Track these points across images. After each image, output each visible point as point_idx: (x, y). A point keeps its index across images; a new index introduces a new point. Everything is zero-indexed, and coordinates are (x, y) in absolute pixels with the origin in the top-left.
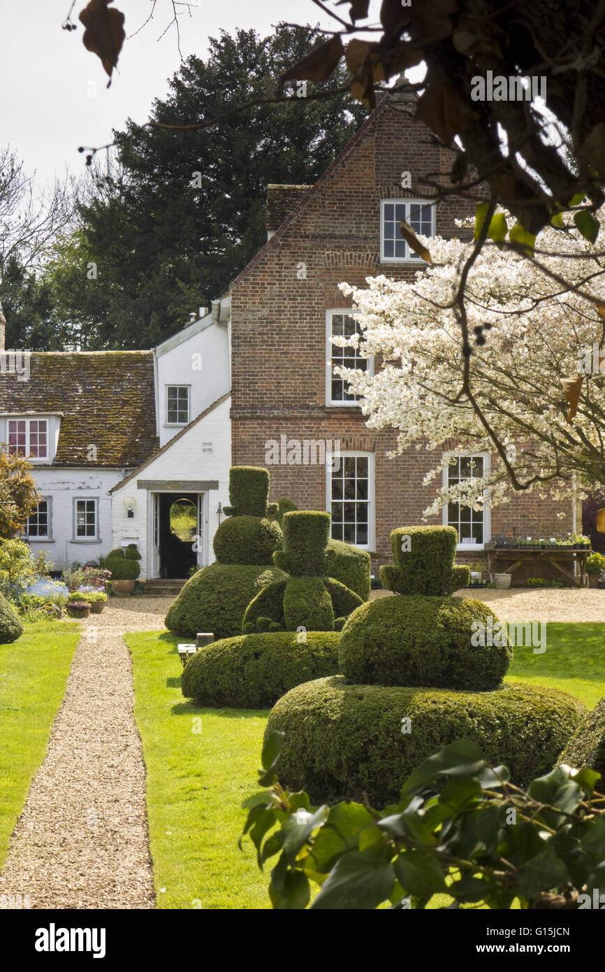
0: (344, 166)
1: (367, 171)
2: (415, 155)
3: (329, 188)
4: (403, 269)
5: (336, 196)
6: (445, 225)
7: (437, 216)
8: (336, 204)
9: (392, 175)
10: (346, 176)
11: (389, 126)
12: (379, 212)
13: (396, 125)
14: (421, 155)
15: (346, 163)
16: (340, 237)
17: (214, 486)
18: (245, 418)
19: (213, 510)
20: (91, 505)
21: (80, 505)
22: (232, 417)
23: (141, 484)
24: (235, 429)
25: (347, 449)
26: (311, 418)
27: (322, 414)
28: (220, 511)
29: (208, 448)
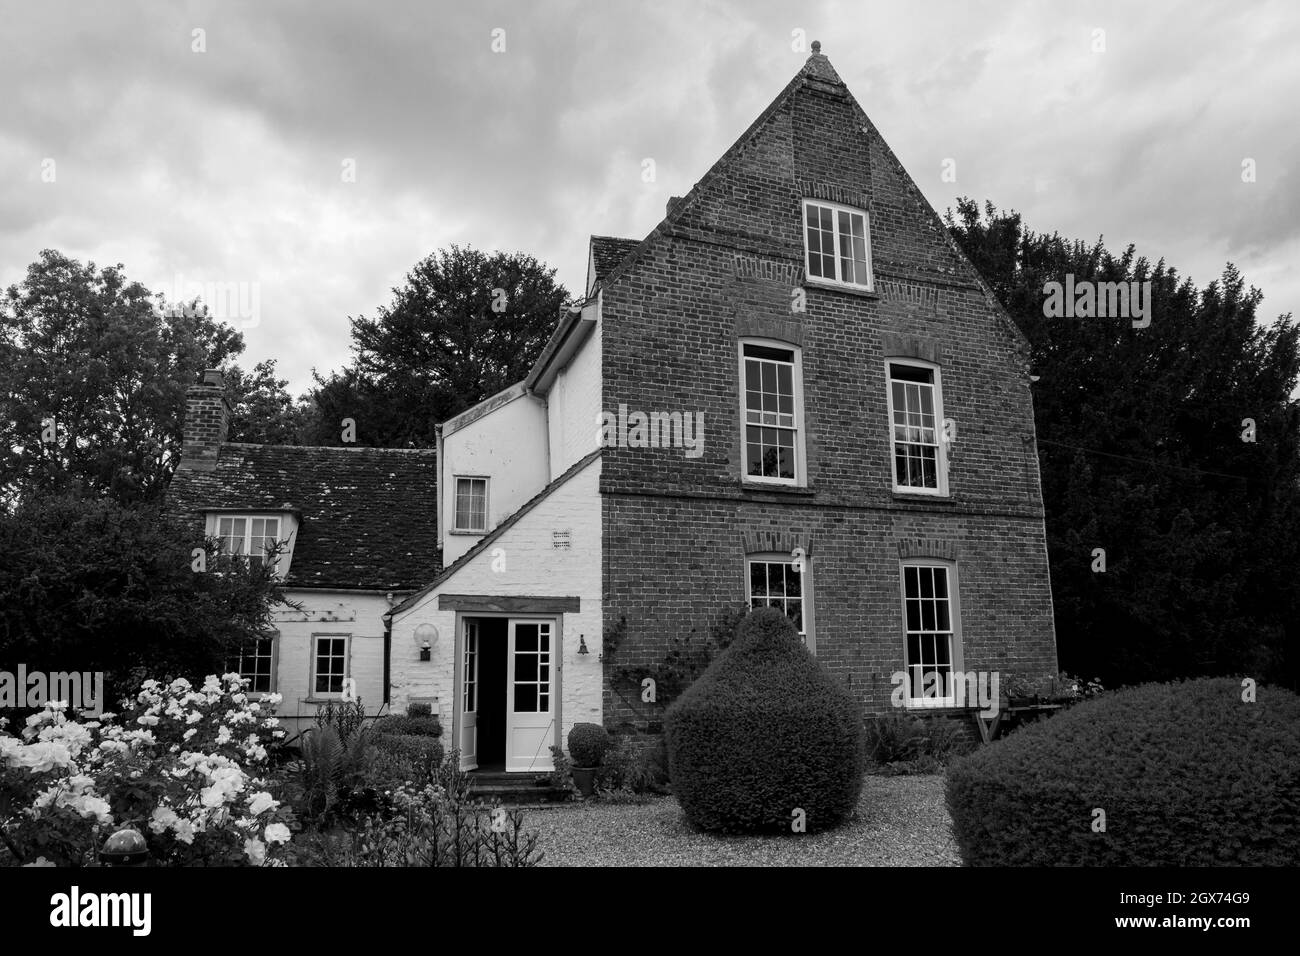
0: (755, 145)
1: (783, 157)
2: (841, 149)
3: (736, 169)
4: (836, 294)
5: (746, 181)
6: (882, 244)
7: (872, 232)
9: (815, 169)
10: (758, 158)
11: (807, 106)
12: (800, 213)
13: (816, 107)
14: (848, 150)
15: (757, 141)
16: (754, 238)
17: (572, 604)
18: (625, 494)
19: (571, 647)
20: (339, 646)
21: (323, 646)
22: (603, 492)
23: (445, 602)
24: (607, 510)
25: (774, 552)
26: (723, 500)
27: (738, 495)
28: (583, 650)
29: (562, 541)
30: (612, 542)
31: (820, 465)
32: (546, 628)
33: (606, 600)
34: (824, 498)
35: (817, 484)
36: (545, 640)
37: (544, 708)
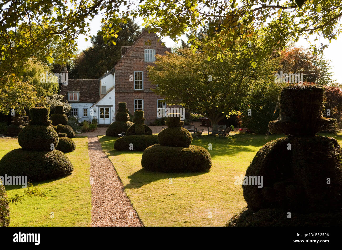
1: (142, 43)
3: (134, 47)
4: (149, 63)
7: (156, 53)
8: (136, 50)
10: (138, 44)
11: (146, 35)
12: (144, 52)
14: (152, 40)
16: (137, 56)
17: (112, 106)
18: (118, 92)
19: (111, 111)
20: (86, 110)
21: (84, 110)
22: (115, 92)
23: (97, 106)
24: (116, 94)
25: (138, 98)
26: (131, 92)
27: (133, 92)
28: (113, 111)
29: (110, 98)
30: (116, 98)
31: (145, 87)
32: (109, 108)
33: (116, 105)
34: (145, 91)
35: (145, 90)
36: (109, 110)
37: (109, 117)
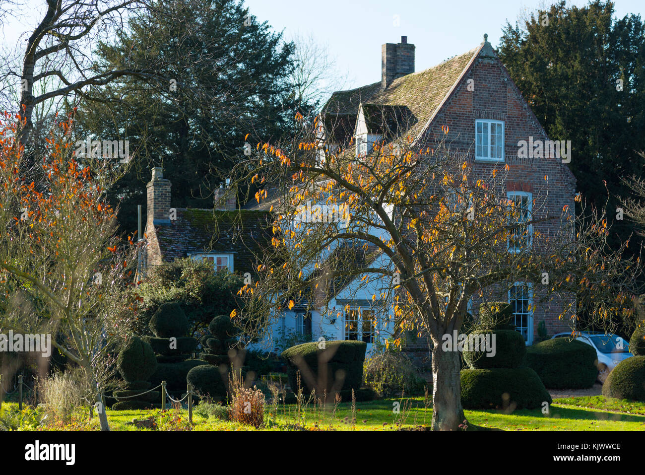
0: (456, 97)
1: (468, 100)
2: (494, 91)
3: (448, 110)
4: (487, 164)
5: (452, 116)
6: (510, 137)
7: (505, 132)
8: (451, 121)
9: (482, 104)
10: (457, 103)
11: (480, 72)
12: (474, 127)
13: (484, 72)
14: (497, 92)
15: (457, 95)
16: (454, 143)
23: (339, 302)
